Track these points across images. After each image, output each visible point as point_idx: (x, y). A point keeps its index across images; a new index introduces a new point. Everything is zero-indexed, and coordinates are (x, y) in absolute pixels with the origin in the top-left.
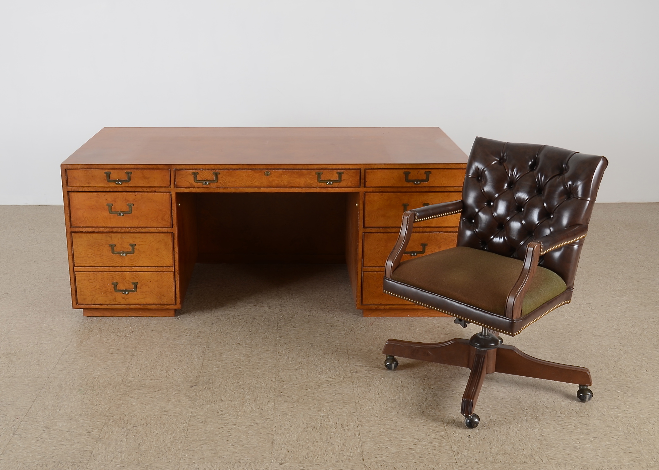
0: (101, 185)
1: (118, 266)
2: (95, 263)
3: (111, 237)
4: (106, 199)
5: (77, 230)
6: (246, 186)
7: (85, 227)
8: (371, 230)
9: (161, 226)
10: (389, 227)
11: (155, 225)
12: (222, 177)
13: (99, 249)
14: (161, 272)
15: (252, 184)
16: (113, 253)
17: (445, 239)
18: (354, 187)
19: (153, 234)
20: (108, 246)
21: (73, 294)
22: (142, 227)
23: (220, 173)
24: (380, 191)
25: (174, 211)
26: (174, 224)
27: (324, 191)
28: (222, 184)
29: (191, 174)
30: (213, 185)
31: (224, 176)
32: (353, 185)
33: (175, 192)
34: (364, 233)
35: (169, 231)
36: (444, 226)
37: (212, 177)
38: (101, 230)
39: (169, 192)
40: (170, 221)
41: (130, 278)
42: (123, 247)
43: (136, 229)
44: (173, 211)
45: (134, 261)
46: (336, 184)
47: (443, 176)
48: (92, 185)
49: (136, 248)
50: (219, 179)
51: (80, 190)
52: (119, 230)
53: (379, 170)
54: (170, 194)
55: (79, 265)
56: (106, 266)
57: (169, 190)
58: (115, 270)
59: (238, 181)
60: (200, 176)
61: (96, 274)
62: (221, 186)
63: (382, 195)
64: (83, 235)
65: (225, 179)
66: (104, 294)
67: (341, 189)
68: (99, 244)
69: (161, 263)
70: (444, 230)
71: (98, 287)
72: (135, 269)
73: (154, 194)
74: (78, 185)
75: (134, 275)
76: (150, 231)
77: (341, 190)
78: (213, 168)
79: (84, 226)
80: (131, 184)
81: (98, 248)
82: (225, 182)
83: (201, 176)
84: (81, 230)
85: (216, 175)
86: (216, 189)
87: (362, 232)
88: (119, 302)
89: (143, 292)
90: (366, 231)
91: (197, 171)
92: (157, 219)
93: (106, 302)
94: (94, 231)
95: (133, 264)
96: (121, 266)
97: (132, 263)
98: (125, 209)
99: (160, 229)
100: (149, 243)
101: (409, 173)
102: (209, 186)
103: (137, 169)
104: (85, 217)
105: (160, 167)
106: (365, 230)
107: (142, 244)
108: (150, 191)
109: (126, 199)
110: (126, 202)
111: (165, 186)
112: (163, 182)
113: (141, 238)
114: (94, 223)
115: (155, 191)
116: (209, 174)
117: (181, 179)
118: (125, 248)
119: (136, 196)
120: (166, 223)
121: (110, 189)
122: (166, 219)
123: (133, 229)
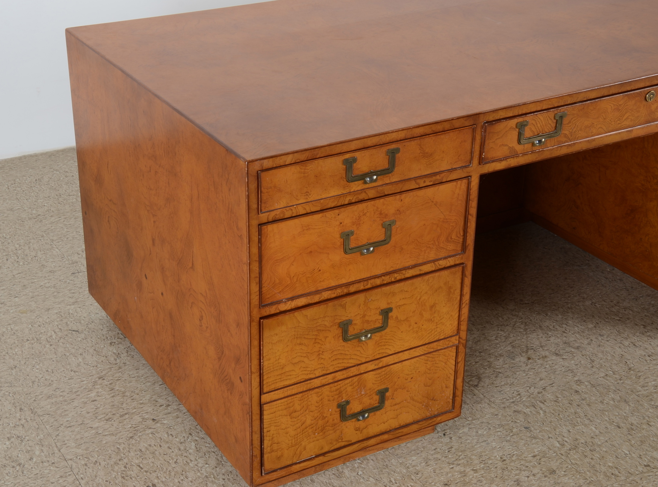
0: (334, 192)
1: (353, 365)
2: (306, 372)
3: (344, 307)
4: (341, 223)
5: (273, 310)
6: (609, 132)
7: (292, 299)
9: (443, 255)
11: (432, 256)
12: (569, 122)
13: (317, 341)
14: (434, 353)
15: (619, 125)
16: (345, 339)
19: (426, 277)
20: (337, 327)
21: (256, 456)
22: (408, 268)
23: (566, 112)
25: (473, 217)
26: (469, 245)
28: (568, 138)
29: (514, 126)
30: (552, 143)
31: (574, 119)
33: (478, 175)
35: (457, 262)
37: (552, 124)
38: (326, 295)
39: (466, 177)
40: (461, 239)
41: (373, 384)
42: (368, 322)
43: (396, 275)
44: (469, 216)
45: (384, 345)
48: (314, 196)
49: (392, 317)
50: (562, 126)
51: (288, 214)
52: (361, 286)
54: (469, 180)
55: (272, 387)
56: (328, 372)
57: (467, 172)
58: (345, 376)
59: (596, 124)
60: (530, 129)
61: (307, 395)
64: (286, 317)
65: (574, 126)
66: (321, 434)
68: (319, 328)
69: (436, 333)
71: (309, 422)
72: (385, 361)
73: (438, 189)
74: (283, 204)
75: (383, 373)
76: (422, 272)
78: (556, 106)
79: (290, 296)
80: (394, 177)
81: (316, 339)
82: (574, 130)
83: (533, 129)
84: (283, 307)
85: (559, 118)
88: (348, 441)
89: (396, 405)
91: (525, 118)
92: (437, 243)
93: (322, 448)
94: (311, 302)
95: (383, 351)
96: (359, 362)
97: (381, 351)
98: (379, 235)
99: (441, 262)
100: (418, 298)
102: (543, 147)
103: (413, 138)
104: (292, 276)
105: (457, 124)
107: (404, 304)
108: (431, 183)
109: (381, 214)
110: (379, 220)
111: (460, 165)
112: (459, 157)
113: (405, 291)
114: (310, 285)
115: (441, 181)
116: (549, 119)
117: (494, 142)
118: (371, 321)
119: (402, 200)
120: (453, 247)
121: (351, 199)
122: (454, 239)
123: (389, 278)
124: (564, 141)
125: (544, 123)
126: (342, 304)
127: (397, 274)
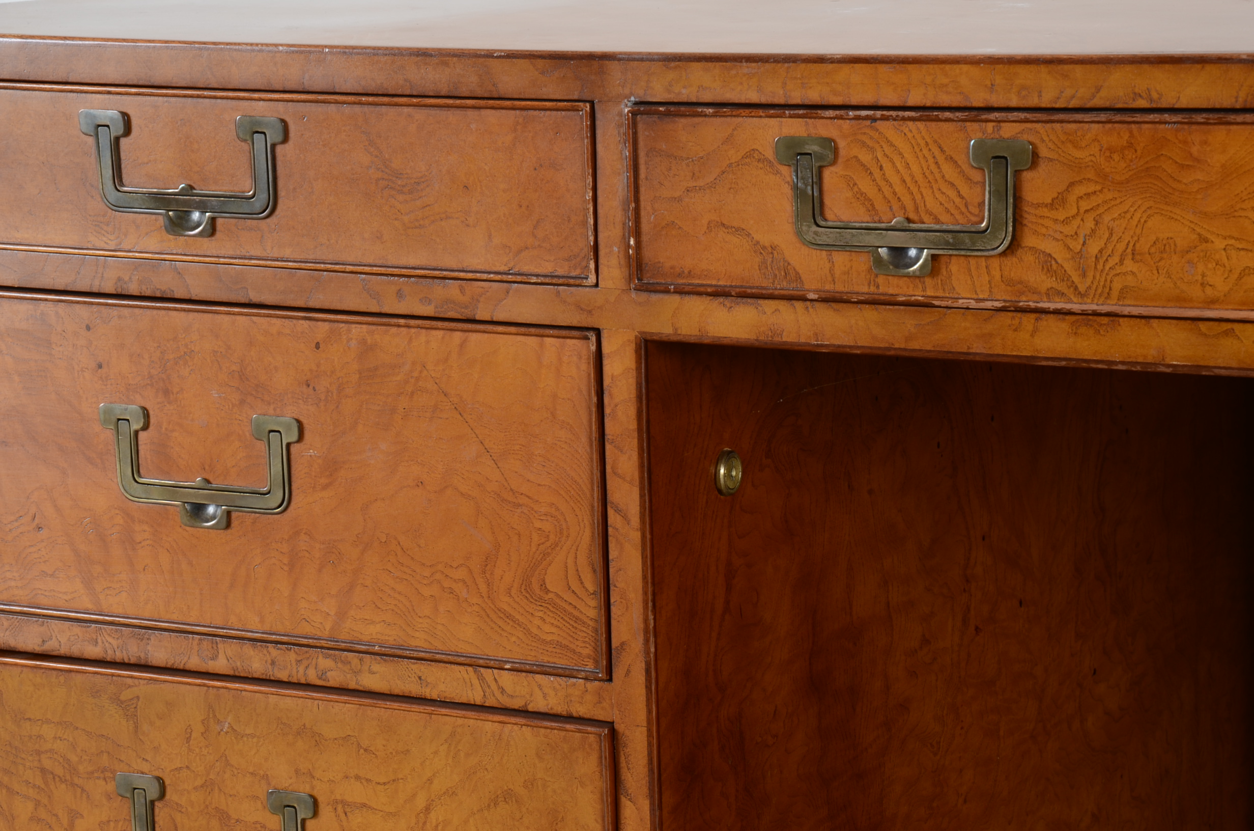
0: (63, 228)
3: (131, 713)
4: (100, 366)
12: (1058, 202)
13: (45, 814)
19: (448, 722)
20: (113, 787)
22: (370, 651)
23: (1043, 152)
25: (625, 518)
26: (623, 644)
28: (1065, 277)
29: (770, 154)
30: (969, 280)
31: (1080, 190)
33: (631, 335)
35: (580, 710)
37: (965, 191)
39: (581, 331)
40: (590, 610)
43: (324, 662)
44: (610, 512)
50: (1030, 216)
52: (193, 655)
54: (593, 348)
57: (579, 307)
59: (1219, 244)
60: (851, 184)
62: (1051, 293)
65: (1090, 224)
68: (47, 763)
73: (462, 345)
76: (428, 692)
81: (38, 803)
82: (1094, 248)
83: (865, 185)
85: (1004, 167)
86: (1006, 318)
91: (824, 127)
92: (483, 587)
98: (237, 461)
99: (507, 679)
100: (420, 801)
102: (930, 290)
105: (508, 81)
107: (364, 805)
109: (240, 374)
110: (242, 402)
111: (547, 267)
112: (535, 227)
113: (359, 746)
114: (8, 575)
115: (467, 313)
116: (941, 158)
117: (679, 200)
118: (237, 821)
119: (317, 346)
120: (554, 630)
121: (126, 278)
122: (557, 595)
123: (299, 662)
124: (1043, 289)
125: (915, 168)
126: (122, 698)
127: (327, 657)
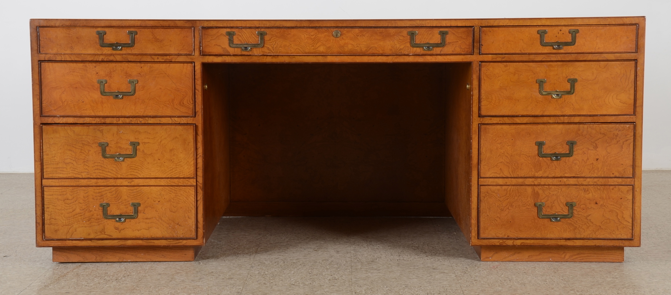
0: (91, 51)
1: (111, 177)
2: (75, 172)
3: (101, 131)
4: (97, 73)
5: (50, 120)
6: (306, 53)
7: (63, 117)
8: (491, 119)
9: (177, 114)
10: (517, 116)
11: (169, 113)
12: (270, 40)
13: (83, 151)
14: (176, 187)
15: (314, 50)
16: (104, 156)
17: (603, 134)
18: (464, 55)
19: (165, 127)
20: (97, 145)
21: (39, 223)
22: (150, 117)
23: (267, 33)
24: (503, 60)
26: (198, 111)
27: (420, 60)
28: (271, 50)
29: (225, 34)
30: (256, 52)
31: (273, 38)
32: (463, 52)
33: (200, 62)
34: (480, 125)
35: (190, 122)
36: (601, 114)
37: (256, 39)
38: (88, 120)
39: (191, 62)
40: (191, 106)
41: (128, 196)
42: (120, 148)
44: (196, 90)
45: (135, 169)
46: (437, 50)
47: (598, 37)
48: (77, 51)
49: (140, 149)
50: (266, 42)
51: (59, 58)
52: (115, 121)
53: (500, 29)
54: (193, 65)
55: (50, 176)
56: (92, 177)
57: (191, 59)
58: (105, 184)
59: (293, 45)
60: (238, 38)
61: (76, 190)
62: (269, 53)
63: (506, 66)
64: (60, 128)
65: (274, 43)
66: (88, 223)
67: (445, 57)
68: (83, 142)
69: (176, 172)
70: (602, 120)
71: (78, 211)
72: (136, 182)
73: (169, 65)
74: (54, 51)
75: (135, 191)
76: (161, 123)
77: (444, 59)
78: (257, 26)
79: (62, 114)
80: (135, 50)
81: (81, 150)
82: (275, 46)
83: (240, 38)
84: (57, 120)
85: (262, 35)
86: (262, 57)
87: (478, 123)
88: (110, 236)
89: (147, 219)
90: (483, 122)
91: (233, 30)
92: (172, 104)
93: (89, 234)
94: (77, 122)
95: (134, 173)
96: (116, 177)
97: (132, 173)
98: (125, 87)
99: (176, 119)
100: (159, 141)
101: (545, 32)
102: (250, 53)
103: (145, 27)
104: (63, 101)
105: (179, 24)
106: (481, 120)
107: (148, 142)
108: (163, 60)
109: (126, 73)
110: (126, 77)
111: (185, 53)
112: (183, 46)
113: (148, 133)
114: (76, 110)
115: (171, 61)
116: (252, 34)
117: (209, 41)
118: (123, 148)
119: (141, 67)
120: (185, 110)
121: (104, 58)
122: (186, 105)
123: (136, 120)
124: (268, 52)
125: (248, 36)
126: (100, 129)
127: (142, 119)
